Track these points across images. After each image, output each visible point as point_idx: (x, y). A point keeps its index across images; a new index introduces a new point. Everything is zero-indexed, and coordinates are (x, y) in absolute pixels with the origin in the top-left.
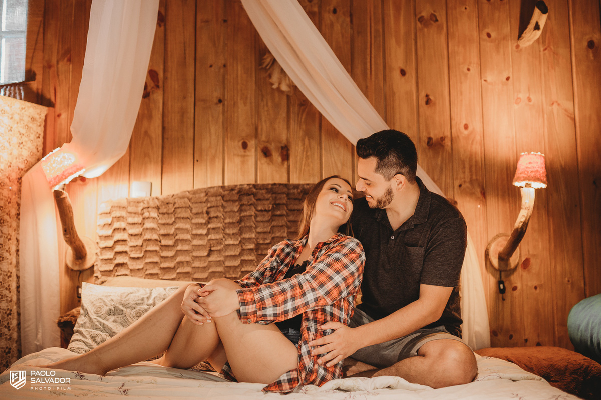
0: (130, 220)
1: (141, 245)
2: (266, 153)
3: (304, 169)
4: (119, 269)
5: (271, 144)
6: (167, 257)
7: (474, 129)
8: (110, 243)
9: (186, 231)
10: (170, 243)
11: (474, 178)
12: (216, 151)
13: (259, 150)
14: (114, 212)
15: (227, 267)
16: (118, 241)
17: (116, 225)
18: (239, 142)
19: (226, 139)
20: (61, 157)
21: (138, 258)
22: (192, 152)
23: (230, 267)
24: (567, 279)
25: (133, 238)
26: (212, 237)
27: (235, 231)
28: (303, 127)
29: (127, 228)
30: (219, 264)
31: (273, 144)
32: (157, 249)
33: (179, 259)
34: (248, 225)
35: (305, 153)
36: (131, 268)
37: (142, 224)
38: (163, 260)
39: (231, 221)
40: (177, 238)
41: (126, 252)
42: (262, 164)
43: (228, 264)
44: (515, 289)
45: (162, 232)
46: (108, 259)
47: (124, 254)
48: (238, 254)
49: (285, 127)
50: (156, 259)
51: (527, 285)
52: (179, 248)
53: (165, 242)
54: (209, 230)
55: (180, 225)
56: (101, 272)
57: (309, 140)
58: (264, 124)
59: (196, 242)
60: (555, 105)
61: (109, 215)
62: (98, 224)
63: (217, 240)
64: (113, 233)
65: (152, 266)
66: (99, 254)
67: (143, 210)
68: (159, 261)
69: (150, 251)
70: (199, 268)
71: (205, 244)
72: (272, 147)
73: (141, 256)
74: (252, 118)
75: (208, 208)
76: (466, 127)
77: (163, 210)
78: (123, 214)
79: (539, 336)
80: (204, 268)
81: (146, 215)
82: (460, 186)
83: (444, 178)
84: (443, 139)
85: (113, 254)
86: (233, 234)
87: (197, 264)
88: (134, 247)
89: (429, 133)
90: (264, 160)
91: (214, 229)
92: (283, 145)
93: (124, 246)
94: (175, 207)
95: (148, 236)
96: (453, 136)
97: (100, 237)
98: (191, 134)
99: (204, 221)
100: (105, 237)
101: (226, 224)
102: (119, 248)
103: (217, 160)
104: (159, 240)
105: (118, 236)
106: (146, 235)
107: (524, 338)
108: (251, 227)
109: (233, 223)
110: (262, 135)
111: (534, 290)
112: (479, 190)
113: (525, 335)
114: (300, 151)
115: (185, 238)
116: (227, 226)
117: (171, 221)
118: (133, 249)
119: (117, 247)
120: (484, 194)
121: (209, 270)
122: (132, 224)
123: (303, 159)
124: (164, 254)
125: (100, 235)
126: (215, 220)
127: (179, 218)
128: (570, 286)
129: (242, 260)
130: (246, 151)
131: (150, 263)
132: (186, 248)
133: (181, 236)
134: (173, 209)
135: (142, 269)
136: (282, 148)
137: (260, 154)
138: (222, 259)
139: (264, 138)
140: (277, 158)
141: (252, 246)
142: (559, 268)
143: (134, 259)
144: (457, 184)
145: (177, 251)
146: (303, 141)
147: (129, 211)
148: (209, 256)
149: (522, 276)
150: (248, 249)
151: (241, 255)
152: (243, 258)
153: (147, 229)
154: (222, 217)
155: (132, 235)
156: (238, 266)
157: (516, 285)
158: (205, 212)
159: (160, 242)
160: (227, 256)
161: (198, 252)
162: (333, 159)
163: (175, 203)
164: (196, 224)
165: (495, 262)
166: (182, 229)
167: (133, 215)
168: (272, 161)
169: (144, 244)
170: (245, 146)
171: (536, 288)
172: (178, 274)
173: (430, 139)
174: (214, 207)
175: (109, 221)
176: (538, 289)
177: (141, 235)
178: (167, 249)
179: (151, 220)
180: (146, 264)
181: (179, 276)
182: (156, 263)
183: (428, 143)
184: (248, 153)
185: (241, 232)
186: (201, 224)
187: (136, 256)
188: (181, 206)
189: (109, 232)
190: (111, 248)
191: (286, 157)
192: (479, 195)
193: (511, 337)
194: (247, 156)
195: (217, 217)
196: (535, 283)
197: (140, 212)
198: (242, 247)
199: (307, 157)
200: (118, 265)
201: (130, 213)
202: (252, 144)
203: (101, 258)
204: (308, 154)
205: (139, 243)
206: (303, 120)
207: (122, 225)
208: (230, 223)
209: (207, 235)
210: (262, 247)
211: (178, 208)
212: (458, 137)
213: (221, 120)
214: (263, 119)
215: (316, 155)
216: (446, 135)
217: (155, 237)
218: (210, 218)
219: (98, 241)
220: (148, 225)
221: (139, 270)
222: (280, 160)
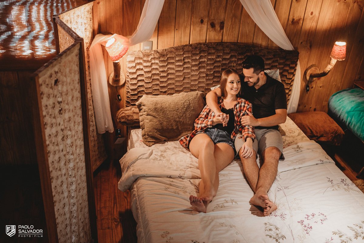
0: (145, 64)
1: (150, 76)
2: (213, 25)
3: (230, 34)
4: (140, 88)
5: (215, 21)
6: (164, 81)
7: (315, 15)
8: (135, 76)
9: (173, 69)
10: (165, 75)
11: (309, 39)
12: (187, 24)
13: (209, 23)
14: (136, 60)
15: (192, 85)
16: (140, 75)
17: (138, 67)
18: (199, 19)
19: (193, 18)
20: (117, 45)
21: (149, 82)
22: (174, 25)
23: (193, 85)
24: (334, 83)
25: (146, 73)
26: (185, 71)
27: (197, 68)
28: (233, 11)
29: (144, 68)
30: (188, 83)
31: (216, 21)
32: (159, 78)
33: (169, 82)
34: (203, 65)
35: (232, 26)
36: (145, 87)
37: (151, 66)
38: (161, 83)
39: (195, 64)
40: (168, 72)
41: (143, 80)
42: (210, 31)
43: (192, 83)
44: (312, 88)
45: (161, 70)
46: (134, 83)
47: (142, 81)
48: (197, 79)
49: (224, 11)
50: (158, 82)
51: (317, 86)
52: (169, 77)
53: (162, 75)
54: (184, 68)
55: (169, 66)
56: (131, 89)
57: (235, 19)
58: (213, 10)
59: (178, 74)
60: (356, 2)
61: (133, 62)
62: (128, 66)
63: (188, 72)
64: (136, 71)
65: (156, 86)
66: (129, 81)
67: (151, 59)
68: (159, 83)
69: (155, 79)
70: (178, 85)
71: (182, 75)
72: (216, 22)
73: (151, 81)
74: (207, 6)
75: (184, 57)
76: (312, 13)
77: (162, 59)
78: (141, 61)
79: (316, 106)
80: (181, 85)
81: (153, 61)
82: (301, 43)
83: (295, 39)
84: (299, 20)
85: (137, 81)
86: (196, 70)
87: (177, 84)
88: (147, 77)
89: (294, 17)
90: (211, 29)
91: (187, 67)
92: (222, 21)
93: (142, 77)
94: (167, 57)
95: (154, 72)
96: (305, 18)
97: (129, 73)
98: (174, 15)
99: (182, 64)
100: (132, 73)
101: (192, 65)
102: (139, 78)
103: (187, 29)
104: (160, 73)
105: (139, 73)
106: (153, 72)
107: (310, 106)
108: (205, 66)
109: (196, 65)
110: (211, 16)
111: (320, 88)
112: (309, 45)
113: (311, 105)
114: (230, 24)
115: (172, 72)
116: (193, 66)
117: (165, 64)
118: (147, 78)
119: (139, 77)
120: (311, 47)
121: (183, 86)
122: (146, 66)
123: (230, 28)
124: (162, 80)
125: (130, 71)
126: (187, 63)
127: (170, 63)
128: (334, 86)
129: (199, 82)
130: (203, 24)
131: (155, 84)
132: (172, 76)
133: (170, 71)
134: (167, 58)
135: (151, 87)
136: (221, 22)
137: (209, 26)
138: (190, 81)
139: (212, 18)
140: (218, 27)
141: (204, 75)
142: (332, 79)
143: (147, 83)
144: (300, 41)
145: (168, 78)
146: (232, 19)
147: (144, 60)
148: (183, 80)
149: (317, 82)
150: (202, 77)
151: (199, 79)
152: (199, 81)
153: (154, 69)
154: (191, 62)
155: (146, 72)
156: (197, 84)
157: (313, 86)
158: (182, 59)
159: (160, 74)
160: (192, 80)
161: (178, 78)
162: (245, 29)
163: (167, 55)
164: (178, 65)
165: (308, 78)
166: (171, 68)
167: (146, 62)
168: (215, 30)
169: (152, 76)
170: (202, 22)
171: (321, 87)
172: (168, 88)
173: (293, 19)
174: (187, 57)
175: (134, 65)
176: (322, 87)
177: (151, 71)
178: (163, 77)
179: (155, 64)
180: (153, 85)
181: (169, 89)
182: (158, 84)
183: (292, 21)
184: (203, 26)
185: (200, 68)
186: (181, 65)
187: (148, 82)
188: (171, 57)
189: (134, 71)
190: (136, 79)
191: (222, 28)
192: (308, 47)
193: (305, 106)
194: (203, 27)
195: (188, 62)
196: (321, 85)
197: (150, 60)
198: (199, 75)
199: (233, 27)
200: (139, 86)
201: (145, 61)
202: (206, 20)
203: (131, 83)
204: (233, 26)
205: (150, 75)
206: (233, 8)
207: (141, 67)
208: (194, 65)
209: (183, 70)
210: (209, 75)
211: (169, 57)
212: (307, 18)
213: (191, 7)
214: (213, 7)
215: (237, 26)
216: (301, 18)
217: (158, 72)
218: (185, 62)
219: (128, 74)
220: (154, 67)
221: (150, 88)
222: (219, 29)
